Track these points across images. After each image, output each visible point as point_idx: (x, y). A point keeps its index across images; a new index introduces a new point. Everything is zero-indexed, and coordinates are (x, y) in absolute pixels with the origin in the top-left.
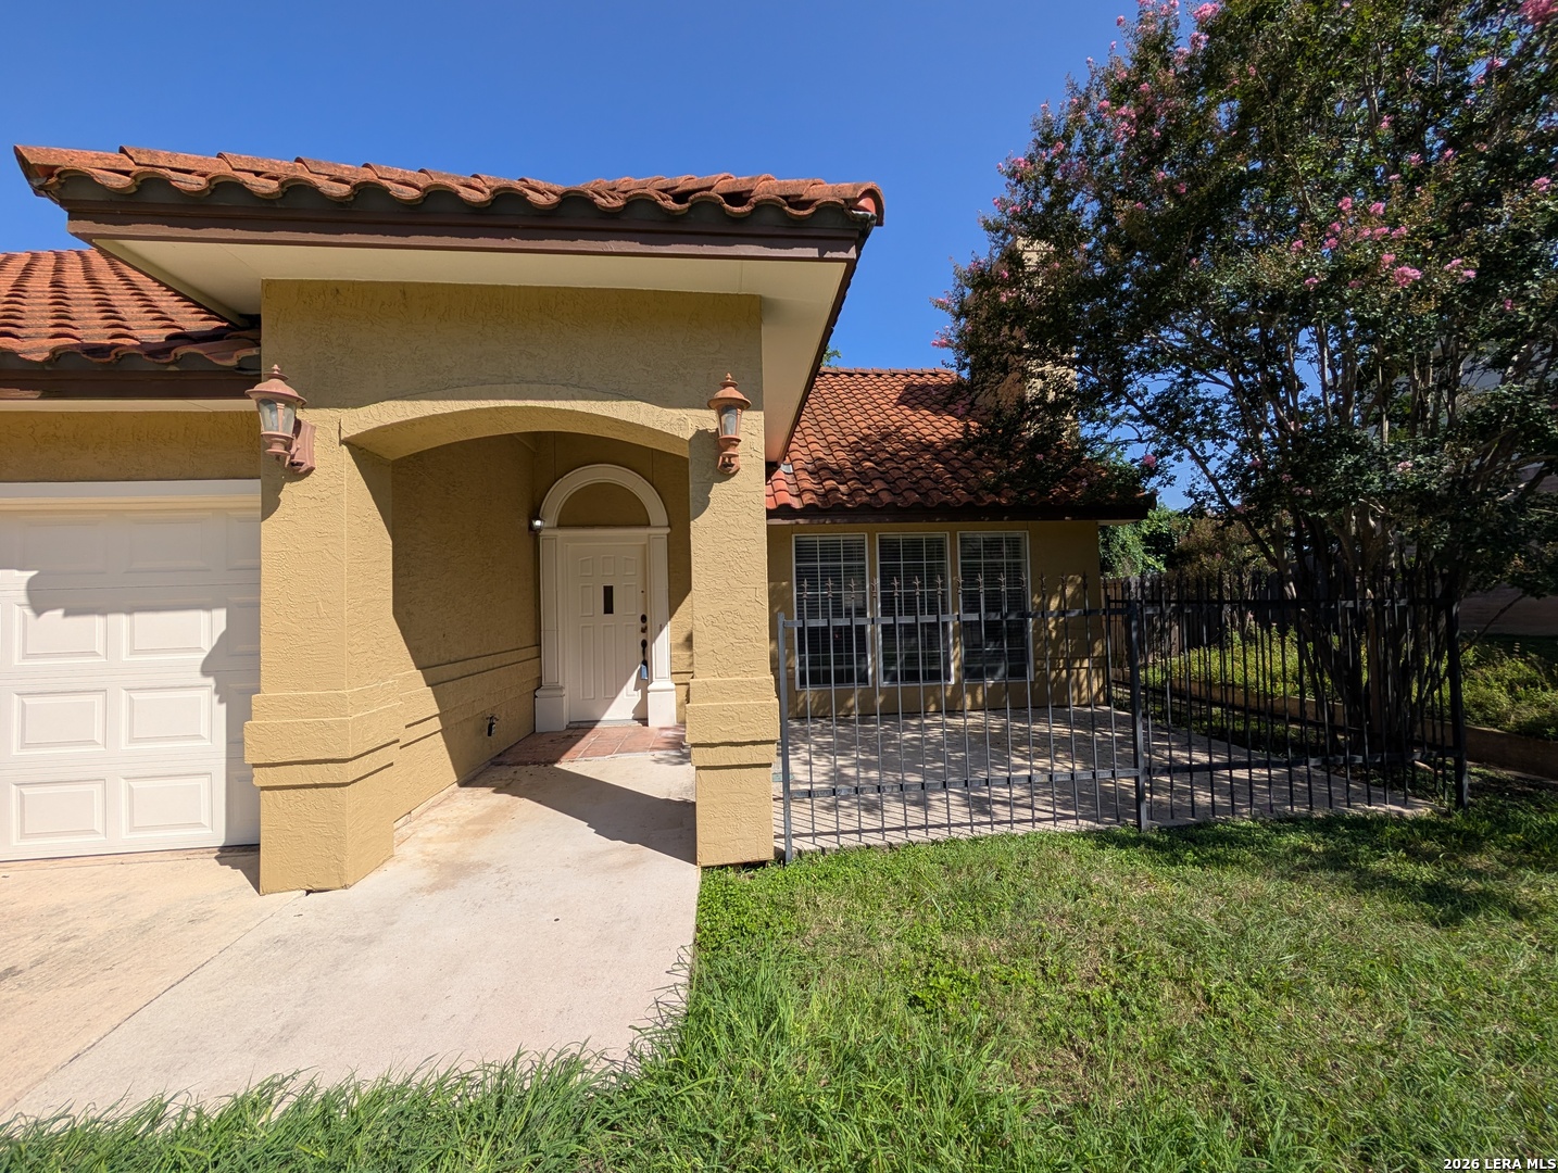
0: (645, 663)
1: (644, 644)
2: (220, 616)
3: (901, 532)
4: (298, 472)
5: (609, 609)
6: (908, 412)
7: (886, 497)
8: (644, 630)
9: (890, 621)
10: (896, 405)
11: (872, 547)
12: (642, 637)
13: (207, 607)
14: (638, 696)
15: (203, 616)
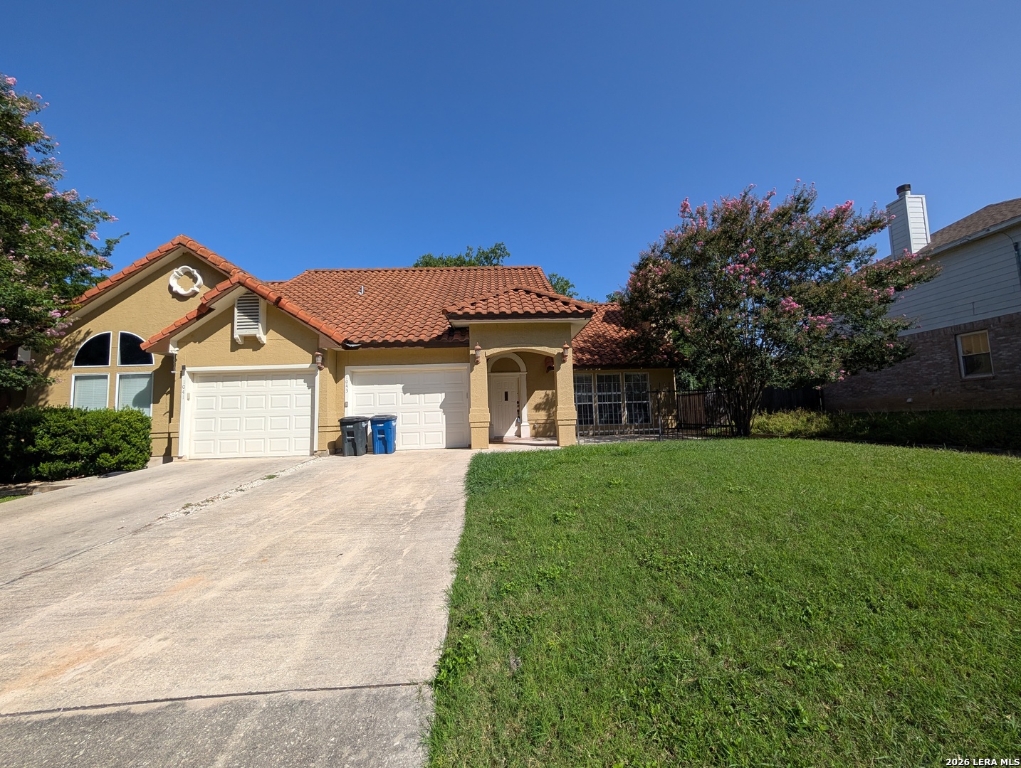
0: (519, 417)
1: (518, 411)
2: (444, 394)
3: (605, 373)
4: (477, 363)
5: (506, 399)
6: (607, 326)
7: (599, 362)
8: (518, 406)
9: (600, 394)
10: (602, 322)
11: (594, 378)
12: (518, 408)
13: (441, 393)
14: (516, 428)
15: (440, 394)
